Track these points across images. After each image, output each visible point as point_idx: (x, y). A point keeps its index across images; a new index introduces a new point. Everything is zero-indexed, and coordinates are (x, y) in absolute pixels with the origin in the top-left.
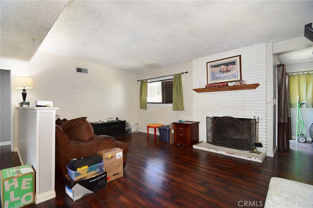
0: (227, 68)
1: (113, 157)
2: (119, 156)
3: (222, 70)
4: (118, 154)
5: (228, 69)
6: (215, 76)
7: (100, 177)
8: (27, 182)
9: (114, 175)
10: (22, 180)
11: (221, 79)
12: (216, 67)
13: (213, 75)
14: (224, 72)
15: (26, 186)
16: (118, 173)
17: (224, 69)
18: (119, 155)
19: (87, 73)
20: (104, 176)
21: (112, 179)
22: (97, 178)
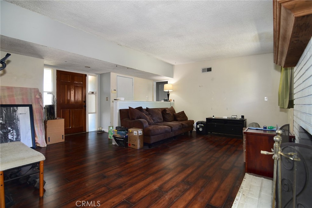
1: (132, 132)
4: (135, 132)
7: (120, 139)
9: (133, 145)
16: (134, 145)
19: (211, 71)
20: (122, 140)
21: (132, 146)
22: (119, 139)
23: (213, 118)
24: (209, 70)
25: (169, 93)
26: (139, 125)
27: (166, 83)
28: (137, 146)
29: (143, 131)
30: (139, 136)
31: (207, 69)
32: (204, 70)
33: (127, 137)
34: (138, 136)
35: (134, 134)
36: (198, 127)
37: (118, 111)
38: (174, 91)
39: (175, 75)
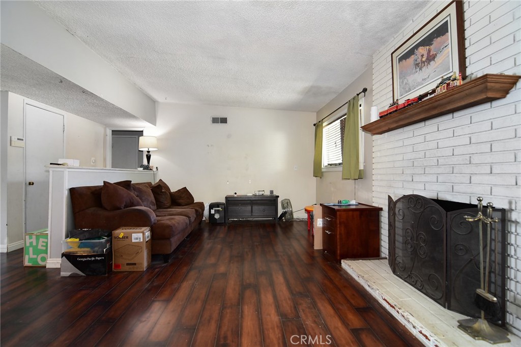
0: (429, 51)
1: (127, 237)
2: (137, 239)
3: (419, 61)
4: (134, 236)
5: (431, 53)
6: (406, 84)
7: (93, 259)
8: (43, 242)
9: (128, 264)
10: (39, 239)
11: (417, 86)
12: (408, 58)
13: (403, 82)
14: (423, 64)
15: (42, 246)
16: (135, 264)
17: (422, 56)
18: (136, 237)
19: (226, 123)
20: (99, 259)
21: (127, 268)
22: (88, 259)
23: (236, 196)
24: (224, 121)
25: (150, 153)
26: (140, 220)
27: (140, 133)
28: (142, 264)
29: (152, 231)
30: (147, 242)
31: (221, 118)
32: (215, 120)
33: (110, 251)
34: (145, 242)
35: (133, 241)
36: (213, 212)
37: (66, 193)
38: (160, 151)
39: (159, 121)
